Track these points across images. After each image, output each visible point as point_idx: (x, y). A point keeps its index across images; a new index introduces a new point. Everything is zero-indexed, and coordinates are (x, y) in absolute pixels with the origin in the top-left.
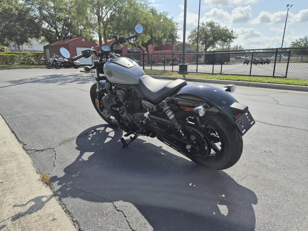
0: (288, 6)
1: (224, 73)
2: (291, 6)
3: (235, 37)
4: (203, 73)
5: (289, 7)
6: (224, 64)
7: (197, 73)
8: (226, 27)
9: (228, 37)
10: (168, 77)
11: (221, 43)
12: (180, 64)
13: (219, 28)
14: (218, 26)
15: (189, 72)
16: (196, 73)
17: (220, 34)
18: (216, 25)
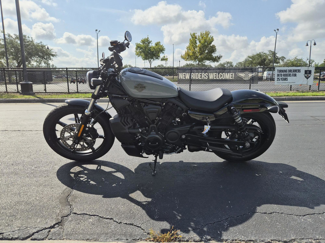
0: (96, 30)
1: (81, 92)
2: (99, 31)
3: (55, 55)
4: (56, 93)
5: (97, 32)
6: (47, 83)
7: (46, 92)
8: (41, 42)
9: (47, 54)
10: (13, 100)
11: (37, 60)
12: (21, 83)
13: (33, 43)
14: (31, 40)
15: (36, 93)
16: (44, 93)
17: (36, 49)
18: (28, 39)
